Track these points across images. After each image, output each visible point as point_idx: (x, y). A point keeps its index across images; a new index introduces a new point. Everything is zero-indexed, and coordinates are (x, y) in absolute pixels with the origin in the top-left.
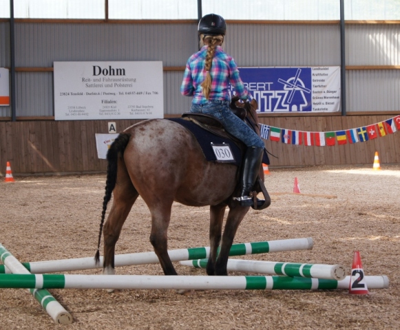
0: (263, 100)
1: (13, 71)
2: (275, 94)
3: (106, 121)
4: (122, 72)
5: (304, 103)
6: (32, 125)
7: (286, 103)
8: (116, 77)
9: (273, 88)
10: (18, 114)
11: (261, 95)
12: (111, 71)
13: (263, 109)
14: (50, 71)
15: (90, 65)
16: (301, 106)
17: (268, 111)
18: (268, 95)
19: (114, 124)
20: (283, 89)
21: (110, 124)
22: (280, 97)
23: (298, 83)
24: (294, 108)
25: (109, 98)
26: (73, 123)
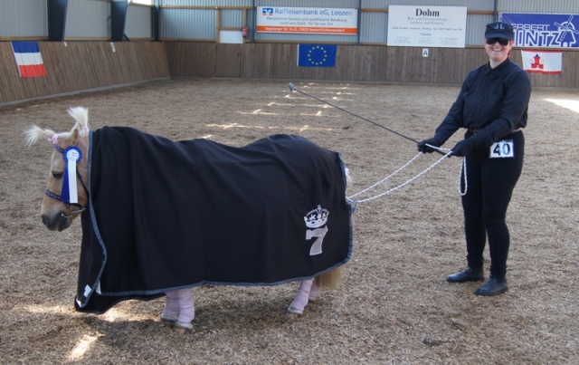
0: (541, 38)
1: (360, 11)
2: (551, 33)
3: (422, 48)
4: (437, 14)
5: (573, 41)
6: (370, 48)
7: (559, 40)
8: (432, 17)
9: (550, 29)
10: (361, 41)
11: (540, 34)
12: (429, 13)
13: (540, 44)
14: (386, 12)
15: (415, 8)
16: (571, 43)
17: (544, 46)
18: (545, 34)
19: (427, 50)
20: (557, 30)
21: (424, 50)
22: (554, 36)
23: (570, 26)
24: (565, 44)
25: (426, 32)
26: (398, 48)
